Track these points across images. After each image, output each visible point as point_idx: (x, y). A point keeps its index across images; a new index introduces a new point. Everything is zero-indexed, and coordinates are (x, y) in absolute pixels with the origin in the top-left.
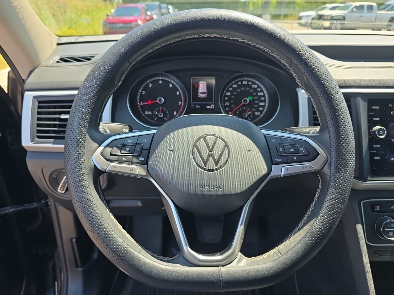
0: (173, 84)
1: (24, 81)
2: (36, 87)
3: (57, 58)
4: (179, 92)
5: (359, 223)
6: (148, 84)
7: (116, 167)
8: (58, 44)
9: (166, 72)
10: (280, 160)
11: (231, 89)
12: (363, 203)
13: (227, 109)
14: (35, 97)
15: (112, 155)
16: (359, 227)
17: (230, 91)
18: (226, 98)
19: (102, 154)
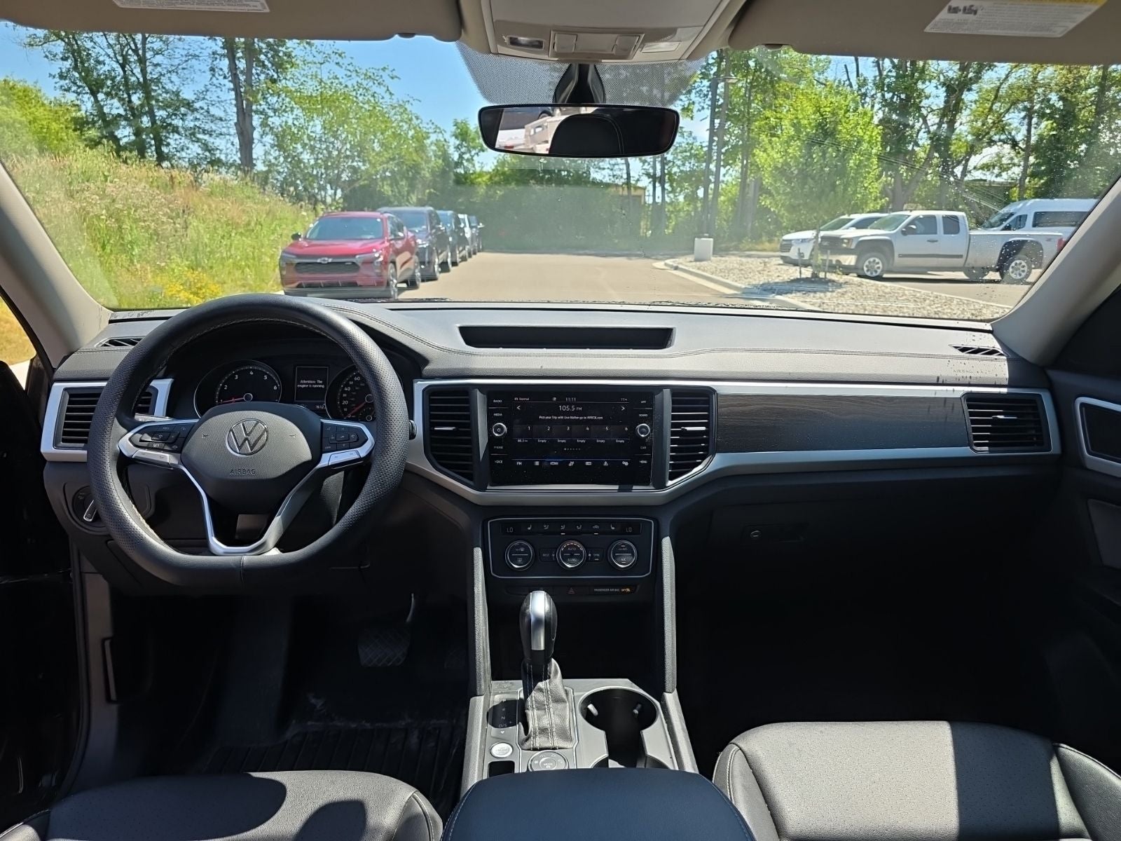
0: (268, 376)
1: (54, 370)
2: (69, 376)
3: (105, 340)
4: (277, 387)
5: (478, 547)
6: (233, 376)
7: (144, 454)
8: (111, 322)
9: (257, 359)
10: (330, 447)
11: (351, 383)
12: (490, 523)
13: (345, 410)
14: (66, 389)
15: (141, 441)
16: (478, 553)
17: (350, 386)
18: (345, 395)
19: (130, 439)
